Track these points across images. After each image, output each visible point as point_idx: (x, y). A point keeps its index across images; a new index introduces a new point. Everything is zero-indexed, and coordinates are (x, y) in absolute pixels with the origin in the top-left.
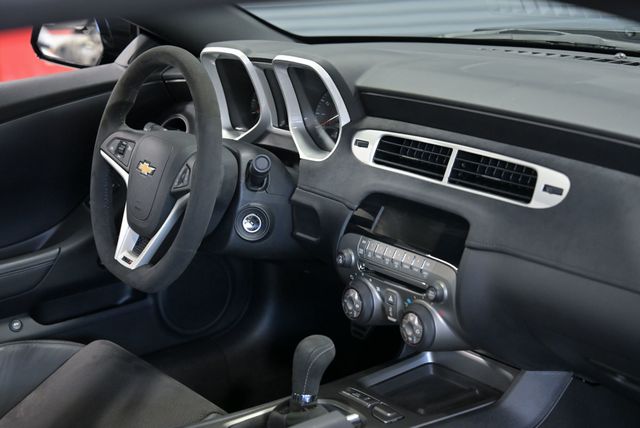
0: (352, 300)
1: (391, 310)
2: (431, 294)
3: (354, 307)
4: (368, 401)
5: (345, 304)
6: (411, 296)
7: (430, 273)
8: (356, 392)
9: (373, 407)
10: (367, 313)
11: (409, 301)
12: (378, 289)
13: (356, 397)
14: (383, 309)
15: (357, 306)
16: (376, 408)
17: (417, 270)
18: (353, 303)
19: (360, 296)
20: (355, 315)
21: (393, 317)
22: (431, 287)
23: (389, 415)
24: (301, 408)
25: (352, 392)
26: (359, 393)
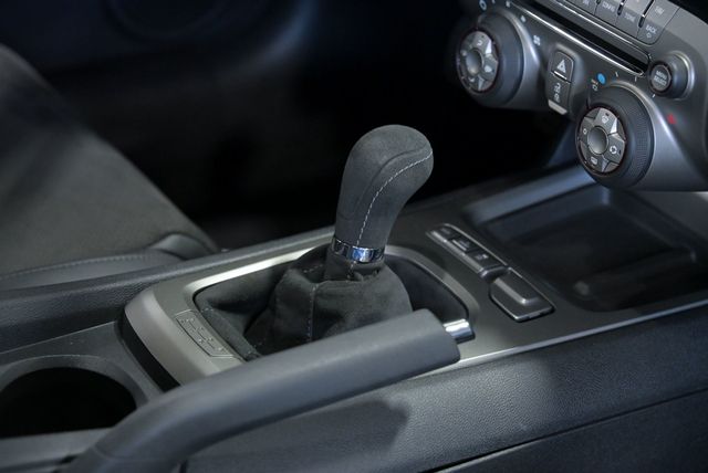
0: (477, 55)
1: (558, 88)
2: (659, 79)
3: (481, 70)
4: (482, 263)
5: (463, 60)
6: (610, 71)
7: (662, 33)
8: (459, 237)
9: (492, 277)
10: (507, 85)
11: (601, 78)
12: (537, 40)
13: (458, 249)
14: (542, 82)
15: (488, 69)
16: (499, 282)
17: (632, 19)
18: (480, 60)
19: (496, 49)
20: (480, 87)
21: (560, 104)
22: (660, 64)
23: (524, 301)
24: (347, 273)
25: (454, 236)
26: (466, 240)
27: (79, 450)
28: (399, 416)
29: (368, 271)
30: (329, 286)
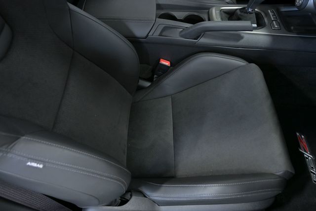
4: (274, 18)
13: (271, 14)
16: (274, 22)
23: (276, 26)
24: (247, 13)
25: (273, 12)
26: (274, 12)
27: (188, 26)
28: (242, 38)
29: (250, 13)
30: (242, 14)
